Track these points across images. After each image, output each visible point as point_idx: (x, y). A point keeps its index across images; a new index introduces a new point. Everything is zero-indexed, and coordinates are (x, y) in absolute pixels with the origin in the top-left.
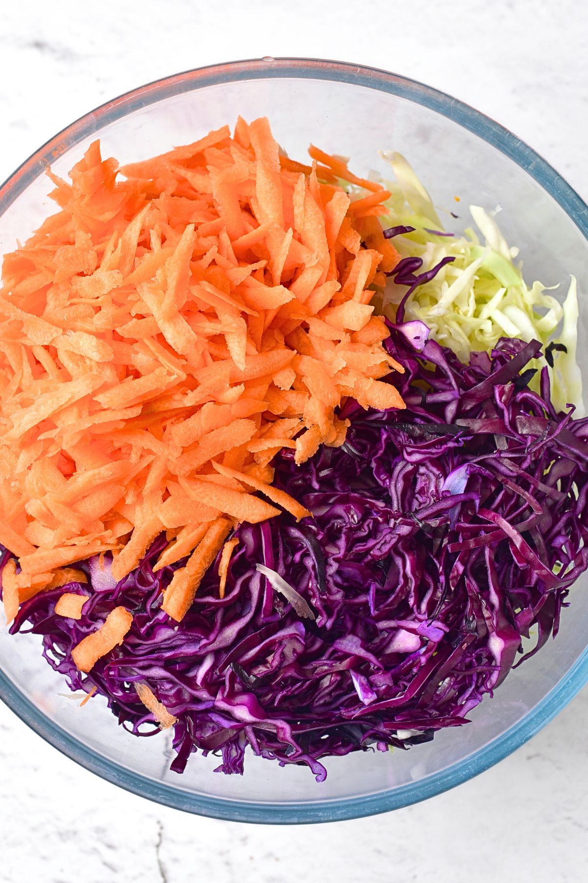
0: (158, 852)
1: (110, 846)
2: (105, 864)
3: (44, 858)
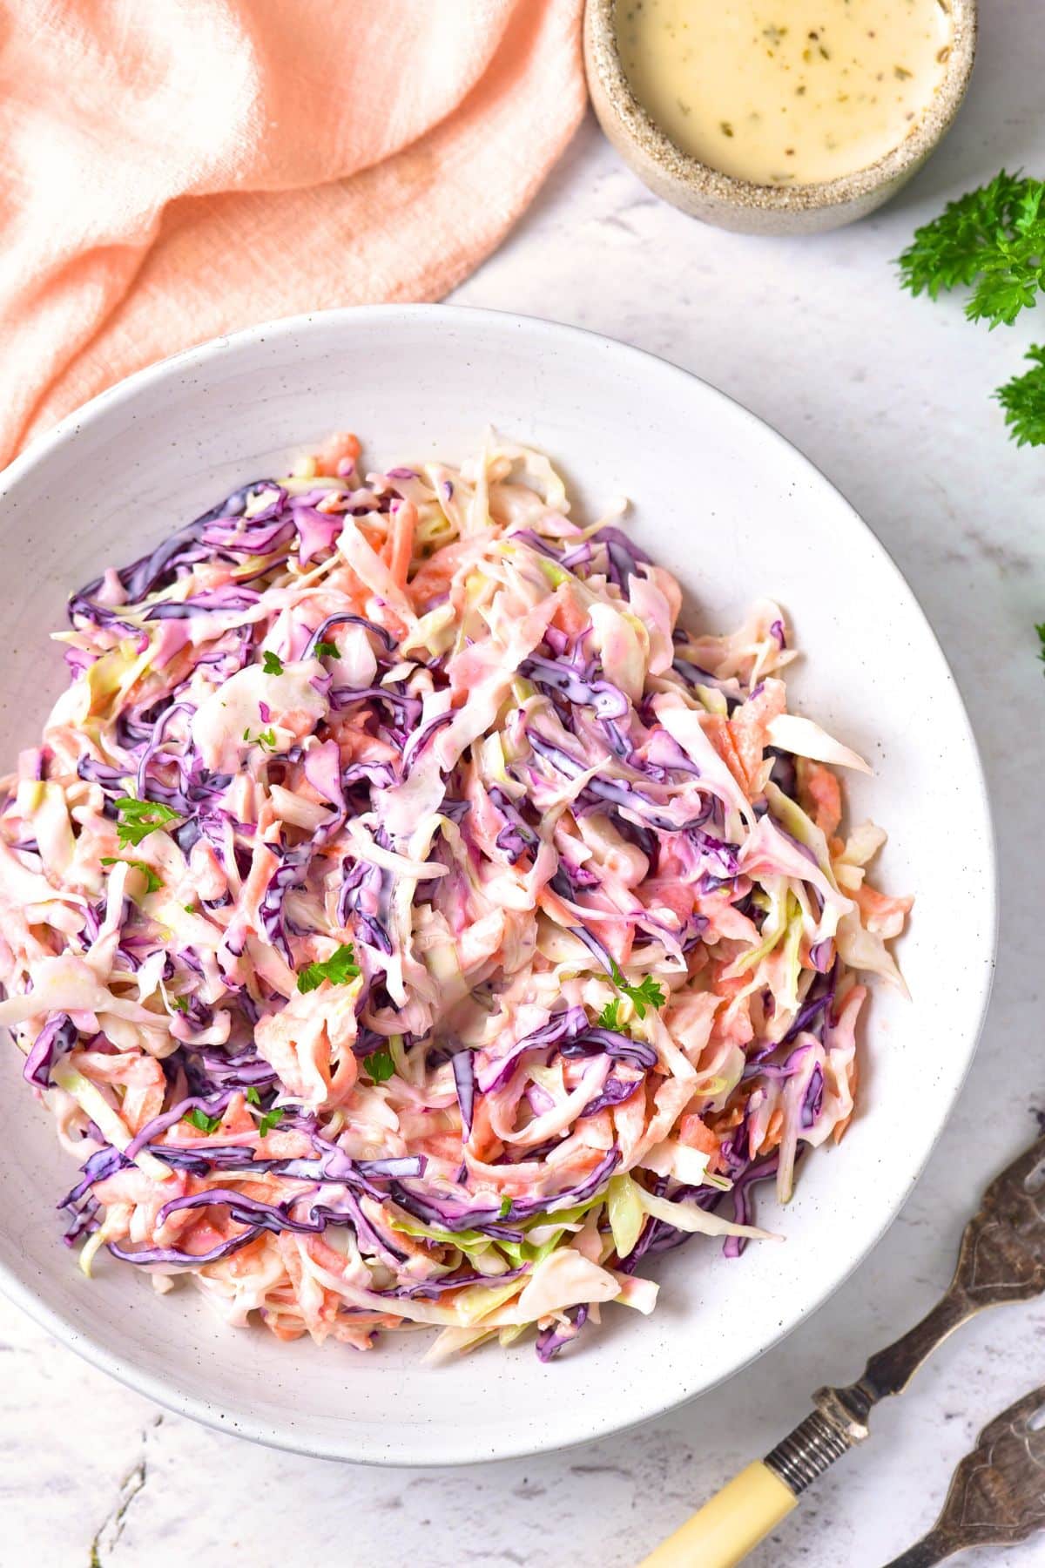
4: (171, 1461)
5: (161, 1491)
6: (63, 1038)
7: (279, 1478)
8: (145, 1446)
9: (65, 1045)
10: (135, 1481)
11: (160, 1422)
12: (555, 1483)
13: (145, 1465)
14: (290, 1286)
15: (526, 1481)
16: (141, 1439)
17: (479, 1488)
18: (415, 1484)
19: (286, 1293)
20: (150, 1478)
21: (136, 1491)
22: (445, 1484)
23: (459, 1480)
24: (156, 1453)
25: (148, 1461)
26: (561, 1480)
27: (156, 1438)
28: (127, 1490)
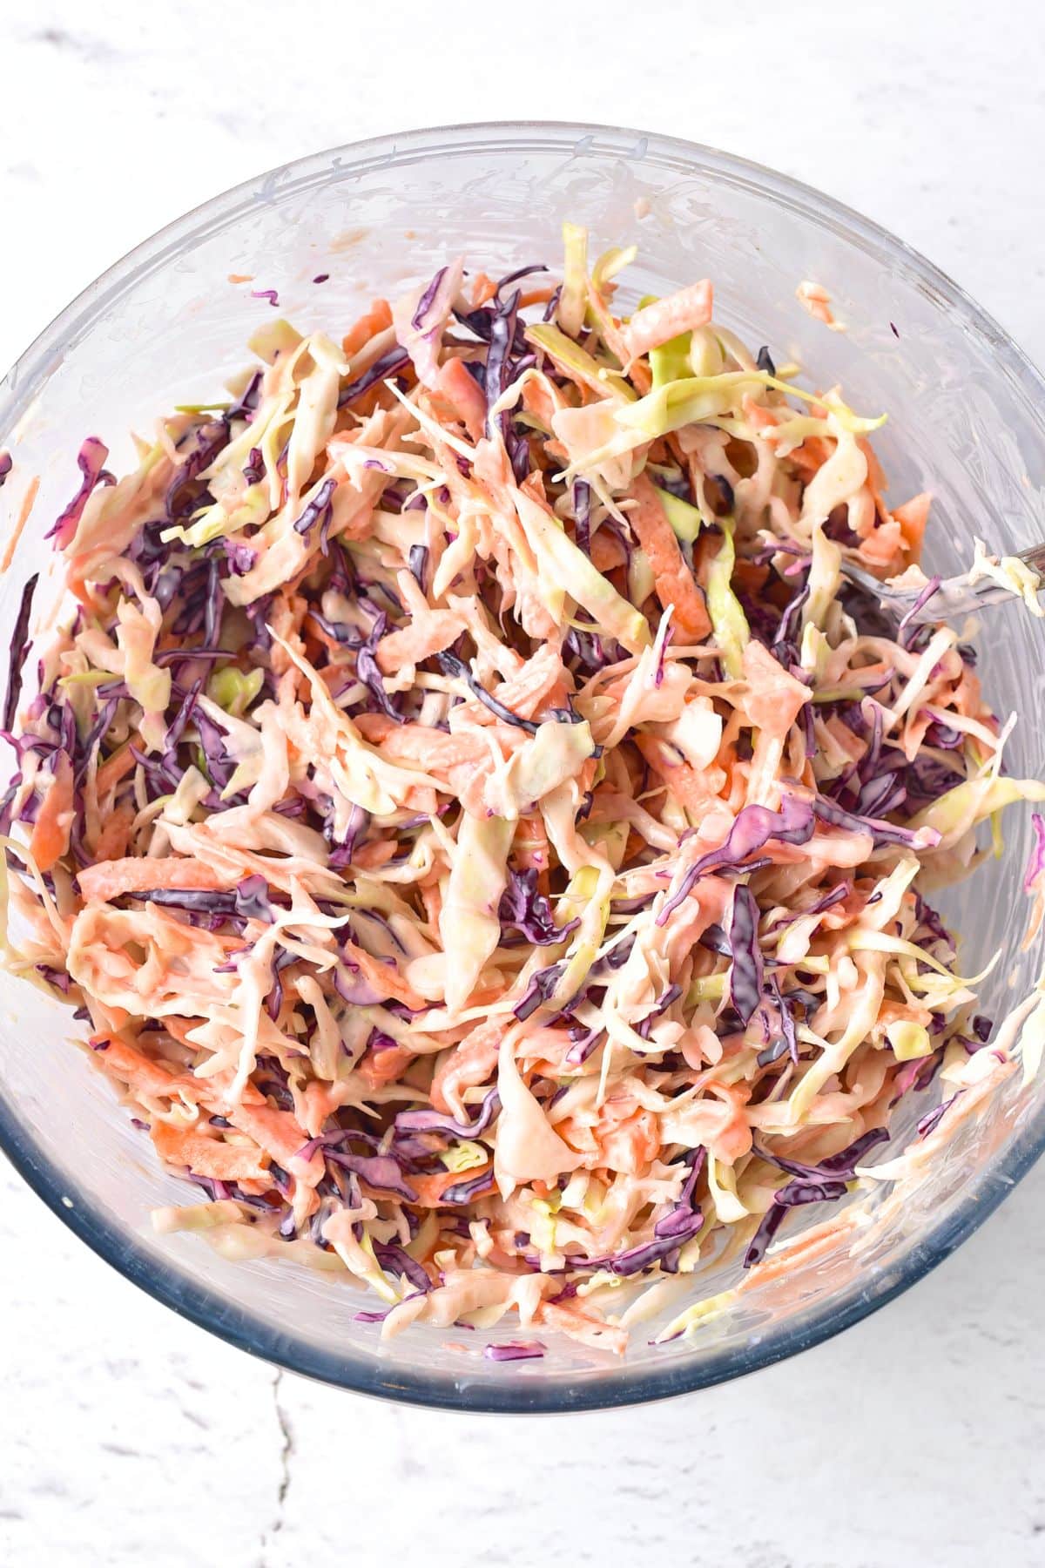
0: (276, 1392)
1: (195, 1385)
2: (187, 1415)
3: (84, 1407)
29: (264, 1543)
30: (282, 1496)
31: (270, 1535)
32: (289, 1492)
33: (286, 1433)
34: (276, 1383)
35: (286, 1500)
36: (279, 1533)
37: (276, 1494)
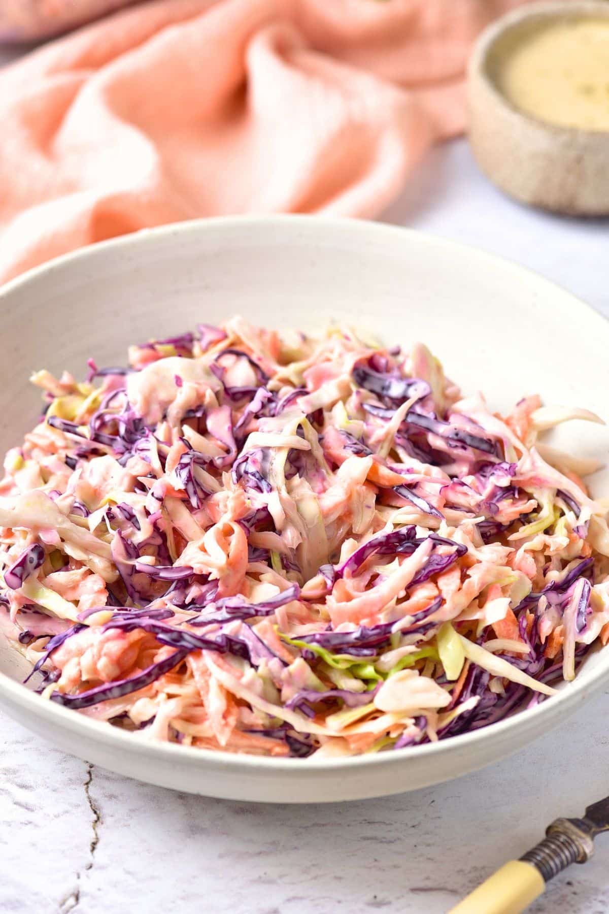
4: (99, 890)
5: (92, 907)
6: (34, 556)
7: (183, 898)
8: (79, 882)
9: (35, 561)
10: (72, 901)
11: (91, 867)
12: (398, 898)
13: (79, 892)
14: (201, 705)
15: (375, 897)
16: (76, 877)
17: (339, 902)
18: (289, 900)
19: (198, 711)
20: (82, 900)
21: (72, 907)
22: (312, 900)
23: (324, 898)
24: (86, 885)
25: (81, 890)
26: (403, 896)
27: (88, 876)
28: (64, 907)
29: (79, 877)
30: (93, 849)
31: (83, 873)
32: (98, 846)
33: (95, 812)
34: (87, 784)
35: (95, 852)
36: (90, 871)
37: (89, 848)
